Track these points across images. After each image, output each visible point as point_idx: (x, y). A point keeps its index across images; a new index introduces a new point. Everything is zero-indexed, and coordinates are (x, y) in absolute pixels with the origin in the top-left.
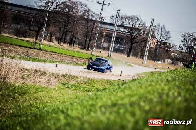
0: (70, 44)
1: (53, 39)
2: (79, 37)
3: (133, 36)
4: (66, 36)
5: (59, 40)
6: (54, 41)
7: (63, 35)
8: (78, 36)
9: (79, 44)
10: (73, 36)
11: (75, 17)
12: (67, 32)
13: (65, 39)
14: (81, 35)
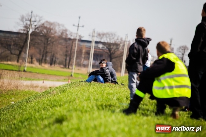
0: (51, 64)
1: (34, 60)
2: (60, 57)
3: (112, 52)
4: (46, 56)
5: (40, 61)
6: (35, 62)
7: (43, 56)
8: (58, 56)
9: (60, 64)
10: (53, 56)
11: (53, 38)
12: (47, 52)
13: (45, 60)
14: (61, 55)
